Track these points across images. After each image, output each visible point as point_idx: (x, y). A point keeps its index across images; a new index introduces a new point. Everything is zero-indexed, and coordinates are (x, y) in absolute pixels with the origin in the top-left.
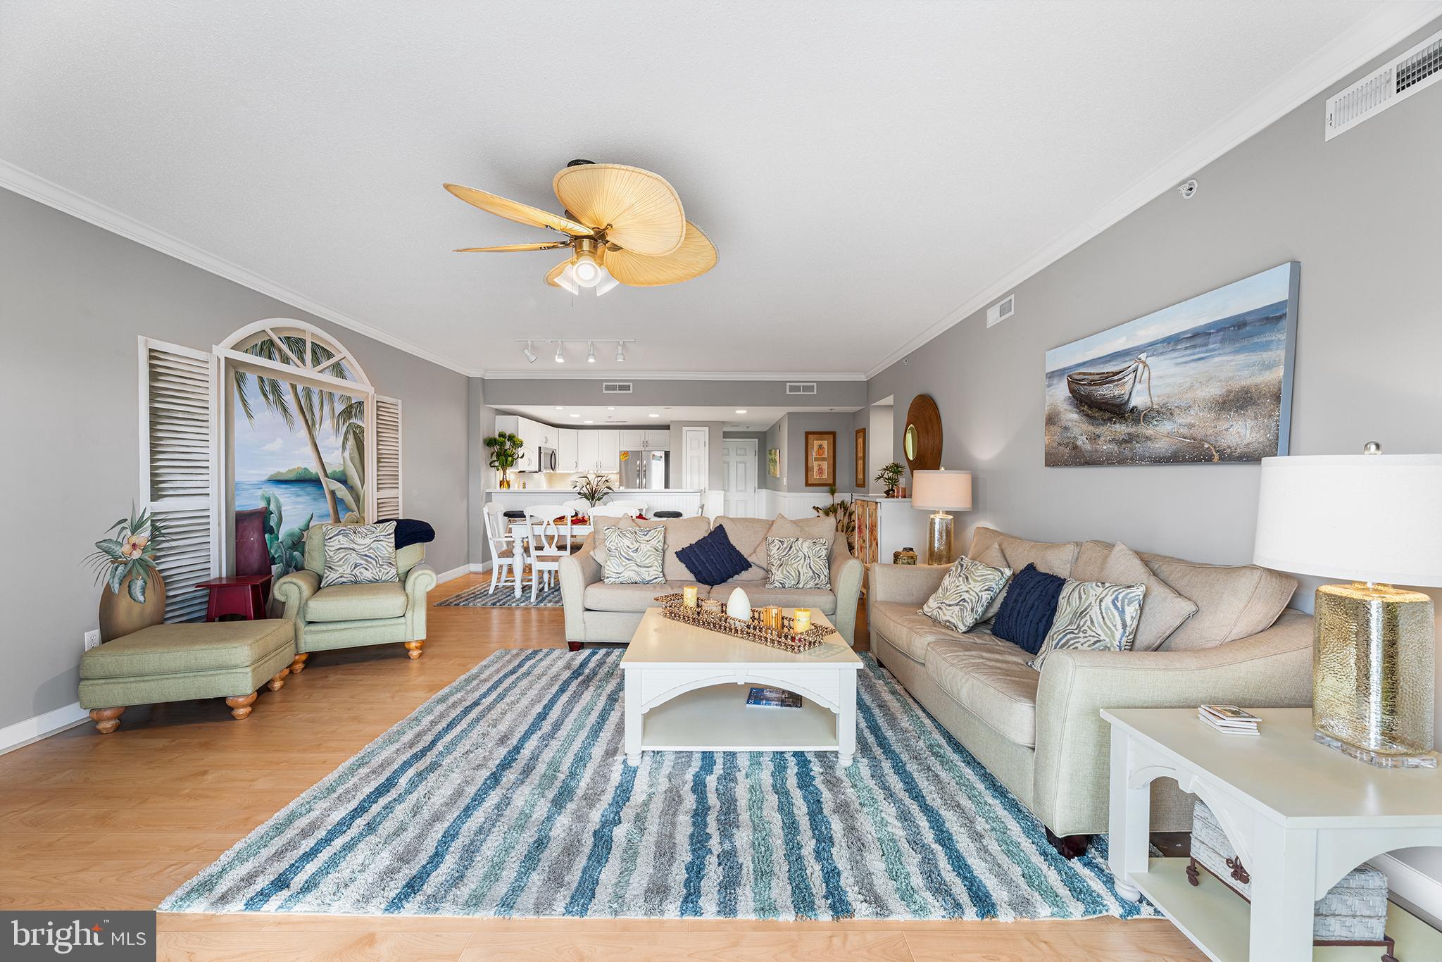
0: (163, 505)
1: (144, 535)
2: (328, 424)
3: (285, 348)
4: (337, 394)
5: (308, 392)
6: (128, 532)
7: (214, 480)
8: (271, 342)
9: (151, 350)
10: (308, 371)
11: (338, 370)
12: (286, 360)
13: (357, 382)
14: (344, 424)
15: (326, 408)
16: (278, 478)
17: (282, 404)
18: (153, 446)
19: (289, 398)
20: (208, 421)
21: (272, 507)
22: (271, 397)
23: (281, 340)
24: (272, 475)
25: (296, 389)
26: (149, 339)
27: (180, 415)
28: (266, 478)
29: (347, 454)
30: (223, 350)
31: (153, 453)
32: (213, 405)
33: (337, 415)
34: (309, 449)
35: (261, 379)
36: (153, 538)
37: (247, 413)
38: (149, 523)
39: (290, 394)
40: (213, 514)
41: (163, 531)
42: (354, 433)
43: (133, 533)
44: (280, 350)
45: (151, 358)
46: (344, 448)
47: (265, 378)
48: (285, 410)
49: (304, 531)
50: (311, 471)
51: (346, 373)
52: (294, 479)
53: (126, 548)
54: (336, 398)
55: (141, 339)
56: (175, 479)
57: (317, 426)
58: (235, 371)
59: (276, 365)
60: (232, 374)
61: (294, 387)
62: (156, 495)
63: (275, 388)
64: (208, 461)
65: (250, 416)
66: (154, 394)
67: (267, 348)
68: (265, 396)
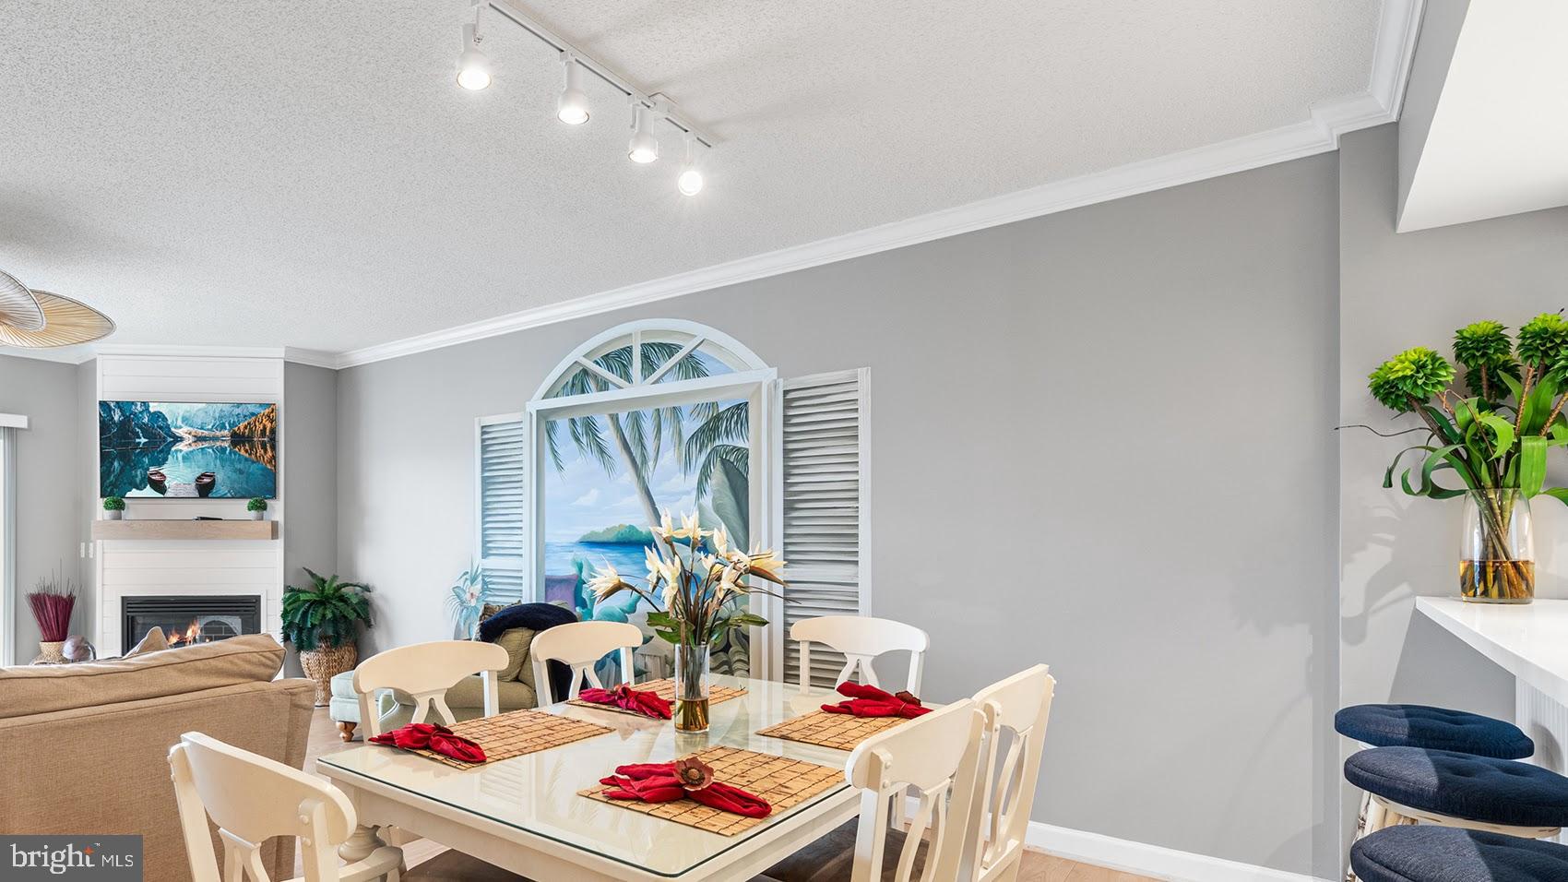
0: (492, 562)
1: (478, 586)
2: (670, 457)
3: (603, 372)
4: (686, 406)
5: (636, 419)
6: (468, 582)
7: (526, 540)
8: (585, 372)
9: (483, 427)
10: (639, 388)
11: (692, 367)
12: (603, 385)
13: (732, 372)
14: (700, 451)
15: (667, 433)
16: (594, 539)
17: (599, 445)
18: (484, 510)
19: (608, 435)
20: (521, 481)
21: (584, 575)
22: (584, 440)
23: (597, 363)
24: (584, 536)
25: (617, 419)
26: (482, 418)
27: (501, 480)
28: (578, 539)
29: (707, 501)
30: (537, 404)
31: (484, 516)
32: (526, 465)
33: (686, 437)
34: (637, 500)
35: (573, 421)
36: (483, 590)
37: (558, 465)
38: (480, 577)
39: (608, 428)
40: (525, 575)
41: (490, 586)
42: (724, 462)
43: (472, 583)
44: (595, 376)
45: (483, 433)
46: (701, 490)
47: (577, 419)
48: (602, 451)
49: (629, 613)
50: (640, 530)
51: (707, 366)
52: (614, 540)
53: (468, 596)
54: (685, 413)
55: (477, 419)
56: (499, 539)
57: (651, 464)
58: (546, 421)
59: (593, 397)
60: (543, 426)
61: (615, 418)
62: (485, 555)
63: (590, 427)
64: (521, 521)
65: (560, 468)
66: (485, 465)
67: (580, 380)
68: (577, 440)
